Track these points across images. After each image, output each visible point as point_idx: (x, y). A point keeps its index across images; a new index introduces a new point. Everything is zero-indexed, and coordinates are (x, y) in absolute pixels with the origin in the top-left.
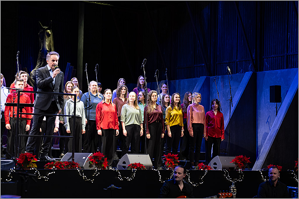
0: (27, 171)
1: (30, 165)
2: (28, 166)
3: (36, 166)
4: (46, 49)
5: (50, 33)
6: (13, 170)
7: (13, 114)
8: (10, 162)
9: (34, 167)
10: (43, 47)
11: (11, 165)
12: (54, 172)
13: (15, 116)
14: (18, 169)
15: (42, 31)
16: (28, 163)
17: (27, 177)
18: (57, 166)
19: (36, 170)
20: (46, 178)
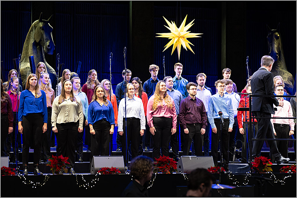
0: (263, 175)
1: (266, 169)
2: (263, 170)
3: (272, 170)
4: (275, 51)
5: (279, 35)
6: (248, 173)
7: (246, 118)
8: (246, 166)
9: (269, 171)
10: (272, 50)
11: (246, 169)
12: (291, 176)
13: (248, 121)
14: (253, 173)
15: (270, 34)
16: (264, 166)
17: (263, 181)
18: (293, 169)
19: (271, 174)
20: (282, 181)
